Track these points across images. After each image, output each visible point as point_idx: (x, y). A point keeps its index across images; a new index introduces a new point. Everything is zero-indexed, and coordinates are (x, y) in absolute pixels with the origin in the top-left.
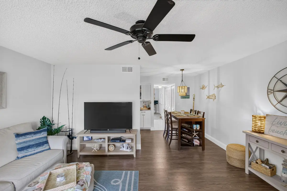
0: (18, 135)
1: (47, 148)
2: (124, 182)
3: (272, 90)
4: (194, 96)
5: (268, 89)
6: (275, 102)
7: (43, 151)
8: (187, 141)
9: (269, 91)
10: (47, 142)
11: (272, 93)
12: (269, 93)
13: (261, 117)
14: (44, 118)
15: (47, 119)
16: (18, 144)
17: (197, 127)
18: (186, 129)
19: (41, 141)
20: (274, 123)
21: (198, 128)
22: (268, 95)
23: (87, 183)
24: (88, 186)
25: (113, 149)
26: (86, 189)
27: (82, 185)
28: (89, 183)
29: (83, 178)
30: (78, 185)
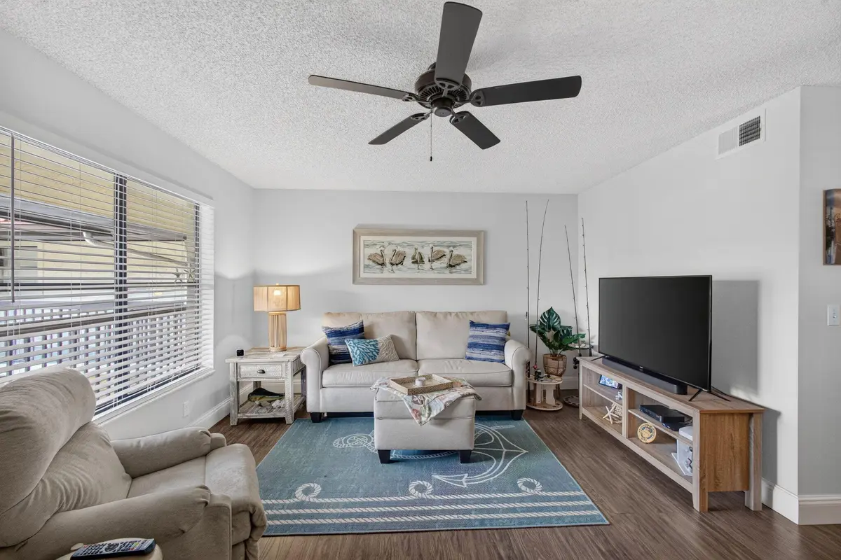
0: (473, 324)
1: (500, 357)
2: (534, 498)
7: (491, 360)
10: (502, 349)
14: (551, 312)
15: (555, 315)
16: (472, 336)
19: (491, 342)
23: (430, 409)
24: (429, 414)
25: (651, 440)
26: (420, 415)
27: (416, 402)
28: (434, 414)
29: (428, 397)
30: (410, 397)
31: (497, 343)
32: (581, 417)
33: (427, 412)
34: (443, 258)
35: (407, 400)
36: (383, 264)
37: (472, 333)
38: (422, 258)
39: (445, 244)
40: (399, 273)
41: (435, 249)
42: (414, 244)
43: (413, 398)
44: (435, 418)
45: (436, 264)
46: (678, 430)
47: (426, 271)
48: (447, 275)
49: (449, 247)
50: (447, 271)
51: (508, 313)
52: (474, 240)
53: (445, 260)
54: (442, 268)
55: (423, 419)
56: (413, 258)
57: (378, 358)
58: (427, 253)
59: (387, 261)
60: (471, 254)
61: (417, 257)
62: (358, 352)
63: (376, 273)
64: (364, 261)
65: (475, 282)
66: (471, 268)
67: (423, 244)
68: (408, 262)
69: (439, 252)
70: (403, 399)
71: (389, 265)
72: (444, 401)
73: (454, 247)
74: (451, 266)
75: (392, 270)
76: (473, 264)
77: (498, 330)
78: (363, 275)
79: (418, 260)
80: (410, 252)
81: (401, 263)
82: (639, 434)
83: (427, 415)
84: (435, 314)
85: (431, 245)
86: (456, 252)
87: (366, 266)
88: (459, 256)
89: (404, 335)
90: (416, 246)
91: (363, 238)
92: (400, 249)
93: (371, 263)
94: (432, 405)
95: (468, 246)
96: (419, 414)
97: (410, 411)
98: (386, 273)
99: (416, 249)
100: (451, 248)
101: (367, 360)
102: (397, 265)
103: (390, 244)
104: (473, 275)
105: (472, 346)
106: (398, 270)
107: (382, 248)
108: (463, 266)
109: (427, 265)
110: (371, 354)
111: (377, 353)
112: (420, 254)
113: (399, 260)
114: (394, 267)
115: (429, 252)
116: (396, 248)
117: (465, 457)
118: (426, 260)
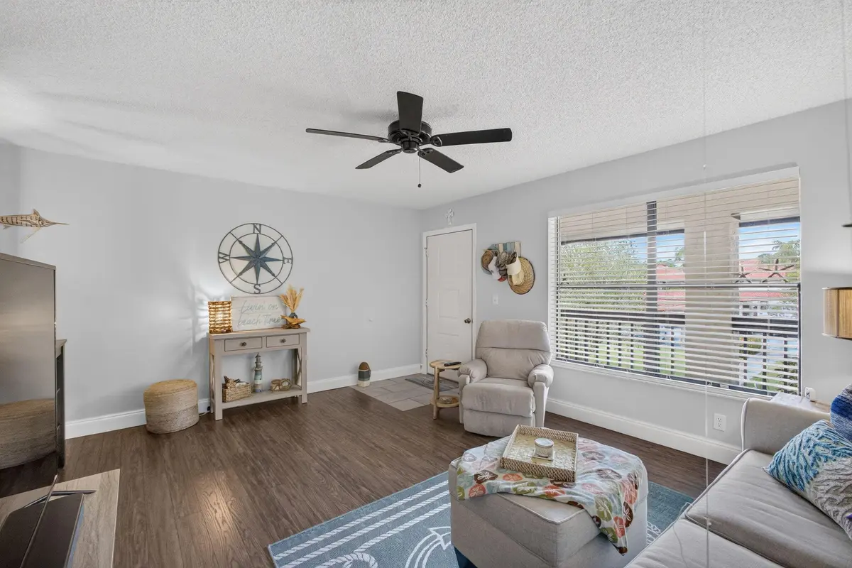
3: (227, 255)
5: (219, 253)
6: (231, 276)
9: (221, 256)
11: (227, 260)
12: (221, 260)
20: (244, 309)
22: (219, 263)
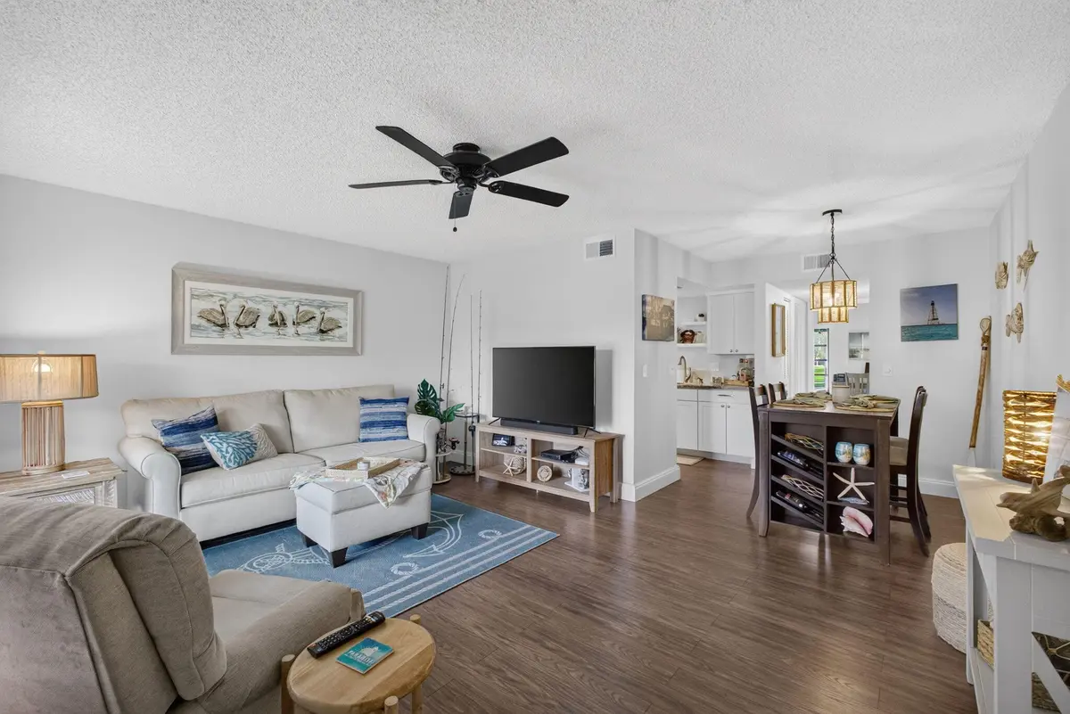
0: (364, 401)
1: (402, 434)
2: (501, 541)
4: (986, 326)
7: (395, 438)
8: (801, 506)
10: (404, 424)
13: (1025, 395)
14: (424, 384)
15: (429, 387)
17: (852, 454)
18: (799, 455)
19: (392, 418)
21: (862, 460)
23: (395, 488)
24: (395, 494)
25: (548, 478)
26: (386, 496)
27: (380, 484)
28: (399, 492)
29: (390, 475)
30: (372, 480)
31: (399, 418)
32: (477, 480)
33: (392, 491)
34: (312, 321)
35: (369, 485)
36: (224, 326)
37: (362, 412)
38: (283, 320)
39: (316, 304)
40: (249, 338)
41: (301, 309)
42: (271, 299)
43: (376, 480)
44: (400, 497)
45: (303, 329)
46: (574, 462)
47: (289, 338)
48: (317, 342)
49: (319, 307)
50: (318, 337)
51: (395, 387)
52: (350, 301)
53: (315, 324)
54: (310, 334)
55: (390, 500)
56: (271, 318)
57: (257, 456)
58: (290, 313)
59: (231, 321)
60: (346, 317)
61: (277, 317)
62: (230, 450)
63: (214, 338)
64: (191, 318)
65: (352, 351)
66: (347, 333)
67: (286, 300)
68: (263, 323)
69: (307, 313)
70: (364, 484)
71: (232, 326)
72: (408, 476)
73: (326, 307)
74: (322, 331)
75: (239, 334)
76: (348, 329)
77: (398, 404)
78: (188, 340)
79: (278, 322)
80: (266, 311)
81: (253, 324)
82: (539, 477)
83: (392, 495)
84: (310, 393)
85: (296, 303)
86: (327, 315)
87: (194, 327)
88: (331, 320)
89: (275, 422)
90: (275, 303)
91: (189, 284)
92: (250, 305)
93: (204, 322)
94: (396, 483)
95: (343, 307)
96: (384, 495)
97: (376, 494)
98: (229, 339)
99: (275, 307)
100: (323, 309)
101: (244, 459)
102: (246, 327)
103: (235, 296)
104: (350, 344)
105: (365, 426)
106: (248, 334)
107: (223, 302)
108: (337, 332)
109: (291, 329)
110: (248, 451)
111: (255, 448)
112: (281, 314)
113: (248, 321)
114: (242, 330)
115: (294, 310)
116: (245, 303)
117: (421, 532)
118: (289, 323)
